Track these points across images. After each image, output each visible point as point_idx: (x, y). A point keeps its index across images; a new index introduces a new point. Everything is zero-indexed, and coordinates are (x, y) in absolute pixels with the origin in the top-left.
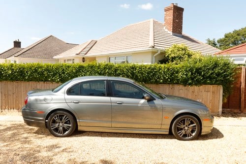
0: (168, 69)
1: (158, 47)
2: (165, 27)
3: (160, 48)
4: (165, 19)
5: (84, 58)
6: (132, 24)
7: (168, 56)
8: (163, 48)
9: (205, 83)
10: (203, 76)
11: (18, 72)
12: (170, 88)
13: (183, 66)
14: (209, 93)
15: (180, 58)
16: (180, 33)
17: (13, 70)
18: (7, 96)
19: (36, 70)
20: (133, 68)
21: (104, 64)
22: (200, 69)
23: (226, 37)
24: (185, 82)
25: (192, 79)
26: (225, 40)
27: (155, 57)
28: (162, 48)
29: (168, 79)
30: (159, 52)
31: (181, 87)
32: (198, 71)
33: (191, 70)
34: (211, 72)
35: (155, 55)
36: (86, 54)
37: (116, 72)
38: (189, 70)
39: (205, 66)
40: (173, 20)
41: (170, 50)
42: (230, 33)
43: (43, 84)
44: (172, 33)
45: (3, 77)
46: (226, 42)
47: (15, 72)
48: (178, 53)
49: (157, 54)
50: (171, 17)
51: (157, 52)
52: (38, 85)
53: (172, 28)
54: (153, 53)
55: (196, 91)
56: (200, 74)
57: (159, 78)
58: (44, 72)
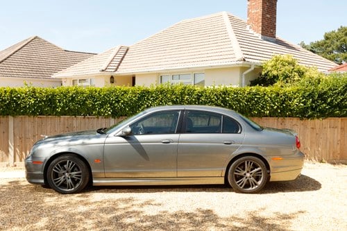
0: (278, 95)
1: (250, 60)
2: (248, 26)
3: (254, 61)
4: (249, 14)
5: (112, 77)
6: (188, 20)
7: (266, 75)
8: (258, 61)
9: (332, 115)
10: (328, 104)
11: (44, 101)
12: (279, 124)
13: (298, 90)
14: (336, 130)
15: (286, 77)
16: (273, 35)
17: (37, 97)
18: (23, 139)
19: (73, 99)
20: (224, 93)
21: (180, 87)
22: (325, 93)
23: (327, 38)
24: (303, 114)
25: (313, 109)
26: (325, 43)
27: (245, 75)
28: (256, 61)
29: (276, 109)
30: (252, 68)
31: (295, 120)
32: (322, 96)
33: (311, 95)
34: (341, 97)
35: (245, 73)
36: (116, 70)
37: (199, 99)
38: (309, 95)
39: (330, 89)
40: (263, 15)
41: (270, 64)
42: (333, 32)
43: (83, 121)
44: (260, 36)
45: (21, 109)
46: (327, 46)
47: (40, 102)
48: (283, 69)
49: (250, 70)
50: (260, 11)
51: (250, 68)
52: (74, 121)
53: (260, 28)
54: (243, 69)
55: (317, 126)
56: (325, 100)
57: (263, 108)
58: (86, 100)
